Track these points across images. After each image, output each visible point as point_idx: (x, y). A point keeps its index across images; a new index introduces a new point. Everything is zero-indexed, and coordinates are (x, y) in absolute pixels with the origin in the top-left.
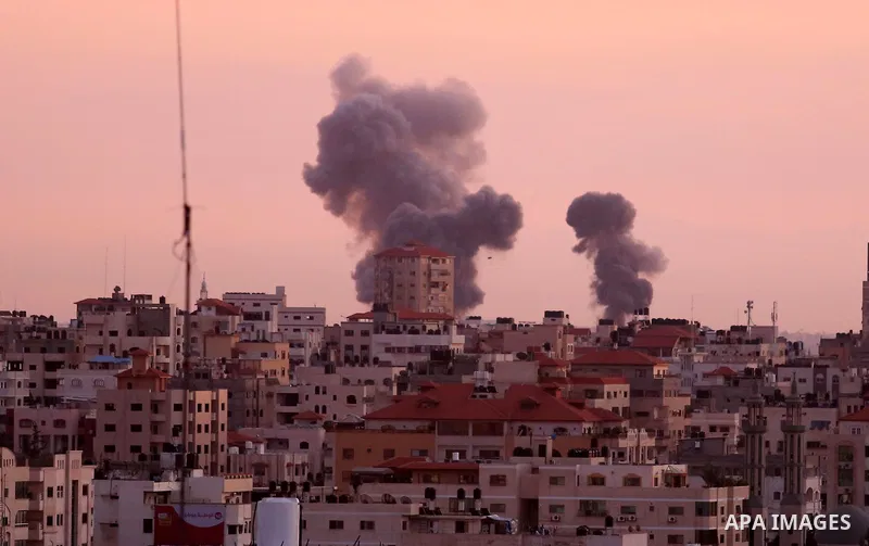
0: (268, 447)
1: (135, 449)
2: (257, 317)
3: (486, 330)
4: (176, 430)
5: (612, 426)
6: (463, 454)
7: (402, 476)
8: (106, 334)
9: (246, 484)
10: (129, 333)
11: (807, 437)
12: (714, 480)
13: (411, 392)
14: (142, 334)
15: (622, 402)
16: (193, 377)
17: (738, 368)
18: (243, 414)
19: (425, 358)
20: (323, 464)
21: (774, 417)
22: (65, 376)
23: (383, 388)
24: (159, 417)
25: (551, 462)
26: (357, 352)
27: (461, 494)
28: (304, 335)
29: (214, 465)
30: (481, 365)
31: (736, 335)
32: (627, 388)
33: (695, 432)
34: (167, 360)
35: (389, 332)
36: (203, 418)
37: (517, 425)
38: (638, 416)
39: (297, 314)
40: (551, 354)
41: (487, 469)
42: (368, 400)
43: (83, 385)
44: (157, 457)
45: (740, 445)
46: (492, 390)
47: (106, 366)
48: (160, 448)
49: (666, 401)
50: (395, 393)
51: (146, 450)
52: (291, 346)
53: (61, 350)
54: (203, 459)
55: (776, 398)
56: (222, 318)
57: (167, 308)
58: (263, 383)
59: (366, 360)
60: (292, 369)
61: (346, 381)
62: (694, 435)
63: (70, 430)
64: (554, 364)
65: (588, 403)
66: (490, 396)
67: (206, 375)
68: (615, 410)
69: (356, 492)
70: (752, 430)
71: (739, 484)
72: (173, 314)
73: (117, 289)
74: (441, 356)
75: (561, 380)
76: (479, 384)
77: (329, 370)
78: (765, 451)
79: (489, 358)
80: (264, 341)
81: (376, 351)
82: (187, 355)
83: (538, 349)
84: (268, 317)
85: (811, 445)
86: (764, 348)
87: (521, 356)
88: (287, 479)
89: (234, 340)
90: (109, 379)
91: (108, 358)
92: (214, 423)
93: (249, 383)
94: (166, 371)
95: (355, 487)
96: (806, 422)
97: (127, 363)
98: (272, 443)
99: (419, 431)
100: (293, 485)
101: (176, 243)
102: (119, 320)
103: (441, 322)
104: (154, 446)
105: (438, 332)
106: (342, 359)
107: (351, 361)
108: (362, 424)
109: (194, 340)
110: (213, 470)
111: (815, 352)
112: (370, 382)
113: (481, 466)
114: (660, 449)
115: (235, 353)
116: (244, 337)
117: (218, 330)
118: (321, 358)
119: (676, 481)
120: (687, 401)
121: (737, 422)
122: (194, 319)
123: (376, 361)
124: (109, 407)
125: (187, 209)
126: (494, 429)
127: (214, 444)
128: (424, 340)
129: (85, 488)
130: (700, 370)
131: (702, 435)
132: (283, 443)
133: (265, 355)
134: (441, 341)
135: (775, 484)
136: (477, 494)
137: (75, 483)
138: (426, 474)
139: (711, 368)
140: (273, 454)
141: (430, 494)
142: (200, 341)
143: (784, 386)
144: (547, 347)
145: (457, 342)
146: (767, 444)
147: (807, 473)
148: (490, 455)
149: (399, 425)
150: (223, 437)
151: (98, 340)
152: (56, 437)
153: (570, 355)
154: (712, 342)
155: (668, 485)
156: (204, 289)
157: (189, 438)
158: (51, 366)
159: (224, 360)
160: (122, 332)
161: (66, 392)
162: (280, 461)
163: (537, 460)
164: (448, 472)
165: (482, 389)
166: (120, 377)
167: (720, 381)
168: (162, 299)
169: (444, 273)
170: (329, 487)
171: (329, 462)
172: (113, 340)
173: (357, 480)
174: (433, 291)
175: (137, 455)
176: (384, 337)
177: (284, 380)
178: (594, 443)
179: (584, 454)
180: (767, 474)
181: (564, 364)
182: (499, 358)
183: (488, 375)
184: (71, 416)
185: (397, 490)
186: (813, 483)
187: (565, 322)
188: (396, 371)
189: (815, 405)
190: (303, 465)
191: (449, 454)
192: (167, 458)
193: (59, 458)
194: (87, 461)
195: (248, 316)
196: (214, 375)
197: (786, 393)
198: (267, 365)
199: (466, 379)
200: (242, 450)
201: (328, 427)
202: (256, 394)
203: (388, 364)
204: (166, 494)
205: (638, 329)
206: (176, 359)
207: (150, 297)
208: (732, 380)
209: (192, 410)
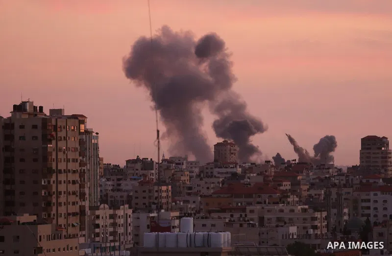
0: (183, 203)
1: (144, 204)
2: (179, 164)
3: (247, 167)
4: (156, 198)
5: (286, 194)
6: (241, 204)
7: (223, 210)
8: (135, 170)
9: (177, 214)
10: (142, 170)
11: (343, 197)
12: (316, 210)
13: (226, 185)
14: (145, 170)
15: (288, 187)
16: (161, 182)
17: (323, 177)
18: (176, 193)
19: (229, 175)
20: (200, 207)
21: (334, 191)
22: (123, 183)
23: (218, 185)
24: (151, 194)
25: (268, 206)
26: (209, 174)
27: (241, 215)
28: (193, 169)
29: (168, 208)
30: (246, 177)
31: (322, 167)
32: (290, 183)
33: (310, 196)
34: (153, 177)
35: (219, 168)
36: (164, 194)
37: (257, 195)
38: (293, 192)
39: (191, 163)
40: (267, 174)
41: (249, 208)
42: (213, 188)
43: (128, 185)
44: (150, 206)
45: (324, 199)
46: (250, 184)
47: (135, 179)
48: (152, 203)
49: (302, 187)
50: (221, 186)
51: (147, 204)
52: (190, 172)
53: (122, 175)
54: (165, 206)
55: (334, 185)
56: (169, 164)
57: (153, 162)
58: (181, 184)
59: (212, 177)
60: (190, 179)
61: (206, 183)
62: (310, 197)
63: (125, 199)
64: (268, 176)
65: (278, 188)
66: (249, 186)
67: (165, 182)
68: (287, 190)
69: (210, 216)
70: (328, 195)
71: (324, 211)
72: (155, 164)
73: (138, 156)
74: (234, 175)
75: (270, 181)
76: (246, 183)
77: (201, 179)
78: (331, 201)
79: (248, 175)
80: (182, 171)
81: (215, 174)
82: (159, 176)
83: (263, 172)
84: (183, 164)
85: (345, 199)
86: (331, 170)
87: (258, 174)
88: (189, 212)
89: (173, 171)
90: (136, 183)
91: (135, 177)
92: (168, 196)
93: (178, 184)
94: (153, 181)
95: (210, 214)
96: (343, 192)
97: (141, 179)
98: (185, 202)
99: (228, 197)
100: (191, 214)
101: (155, 141)
102: (139, 166)
103: (234, 165)
104: (150, 203)
105: (233, 168)
106: (205, 176)
107: (208, 177)
108: (211, 195)
109: (161, 171)
110: (167, 210)
111: (346, 172)
112: (213, 183)
113: (247, 207)
114: (300, 201)
115: (173, 175)
116: (176, 170)
117: (168, 168)
118: (198, 176)
119: (304, 210)
120: (308, 187)
121: (323, 193)
122: (161, 165)
123: (215, 177)
124: (136, 192)
125: (158, 131)
126: (250, 196)
127: (167, 202)
128: (229, 170)
129: (130, 216)
130: (311, 177)
131: (313, 197)
132: (188, 202)
133: (182, 175)
134: (234, 170)
135: (334, 211)
136: (246, 215)
137: (127, 214)
138: (231, 210)
139: (315, 177)
140: (185, 204)
141: (232, 216)
142: (163, 171)
143: (337, 181)
144: (266, 172)
145: (239, 170)
146: (332, 199)
147: (344, 208)
148: (250, 204)
149: (222, 196)
150: (170, 200)
151: (133, 172)
152: (121, 201)
153: (273, 174)
154: (315, 169)
155: (302, 212)
156: (163, 156)
157: (160, 200)
158: (119, 180)
159: (170, 177)
160: (140, 169)
161: (123, 187)
162: (187, 206)
163: (263, 205)
164: (237, 209)
165: (247, 184)
166: (139, 183)
167: (317, 181)
168: (151, 159)
169: (235, 150)
170: (202, 214)
171: (202, 207)
172: (137, 172)
173: (210, 212)
174: (232, 155)
175: (145, 206)
176: (217, 170)
177: (188, 183)
178: (280, 200)
179: (277, 203)
180: (332, 208)
181: (271, 176)
182: (252, 175)
183: (248, 180)
184: (125, 194)
185: (222, 215)
186: (346, 210)
187: (271, 164)
188: (221, 179)
189: (346, 187)
190: (194, 208)
191: (237, 204)
192: (154, 206)
193: (122, 207)
194: (130, 208)
195: (177, 164)
196: (167, 181)
197: (337, 184)
198: (183, 178)
199: (242, 181)
200: (176, 204)
201: (201, 196)
202: (180, 187)
203: (219, 177)
204: (153, 217)
205: (293, 165)
206: (156, 177)
207: (147, 159)
208: (321, 180)
209: (161, 192)
